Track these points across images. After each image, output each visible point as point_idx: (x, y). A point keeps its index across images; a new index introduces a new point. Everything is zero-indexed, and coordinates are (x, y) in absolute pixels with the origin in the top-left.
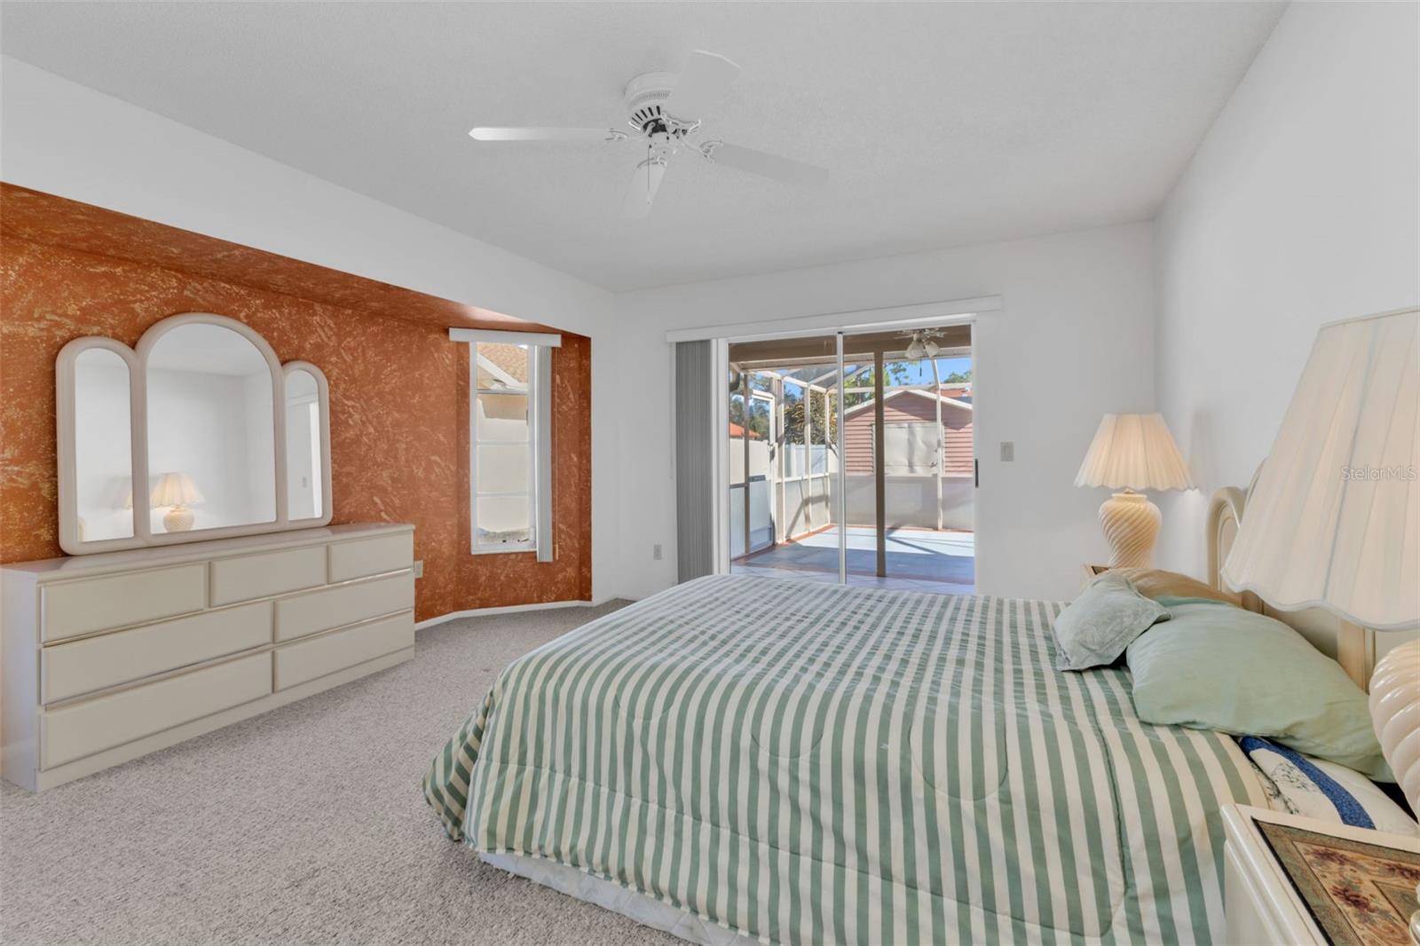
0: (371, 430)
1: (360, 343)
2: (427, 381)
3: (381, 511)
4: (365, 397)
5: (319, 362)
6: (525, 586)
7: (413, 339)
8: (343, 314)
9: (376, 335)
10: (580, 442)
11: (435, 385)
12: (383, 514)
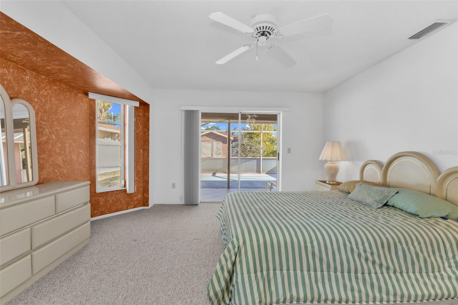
0: (54, 137)
1: (49, 94)
2: (78, 116)
3: (58, 176)
4: (51, 120)
5: (30, 101)
6: (121, 204)
7: (72, 95)
8: (40, 77)
9: (56, 91)
10: (144, 145)
11: (81, 118)
12: (59, 178)
